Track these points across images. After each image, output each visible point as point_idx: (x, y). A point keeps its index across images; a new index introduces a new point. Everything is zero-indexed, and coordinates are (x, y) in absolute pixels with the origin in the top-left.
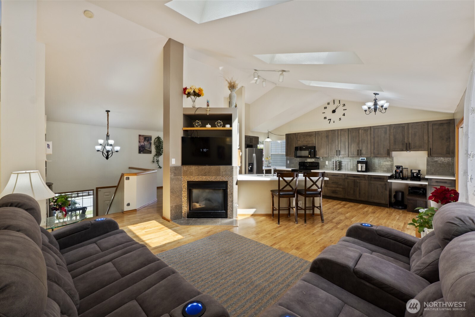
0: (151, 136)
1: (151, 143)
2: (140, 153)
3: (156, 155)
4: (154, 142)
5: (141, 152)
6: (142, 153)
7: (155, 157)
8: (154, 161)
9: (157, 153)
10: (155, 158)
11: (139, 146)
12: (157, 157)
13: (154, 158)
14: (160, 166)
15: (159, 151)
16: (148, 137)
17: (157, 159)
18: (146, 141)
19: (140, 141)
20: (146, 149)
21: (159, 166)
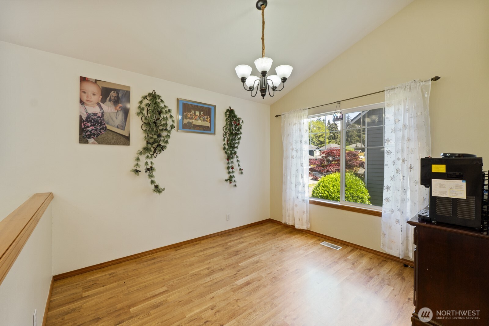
0: (129, 87)
1: (126, 112)
2: (87, 142)
3: (146, 149)
4: (139, 107)
5: (89, 137)
6: (91, 140)
7: (140, 157)
8: (138, 169)
9: (148, 143)
10: (143, 158)
11: (81, 116)
12: (148, 157)
13: (138, 159)
14: (156, 187)
15: (155, 137)
16: (117, 91)
17: (149, 161)
18: (108, 103)
19: (85, 99)
20: (108, 127)
21: (153, 187)
